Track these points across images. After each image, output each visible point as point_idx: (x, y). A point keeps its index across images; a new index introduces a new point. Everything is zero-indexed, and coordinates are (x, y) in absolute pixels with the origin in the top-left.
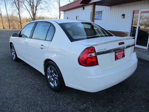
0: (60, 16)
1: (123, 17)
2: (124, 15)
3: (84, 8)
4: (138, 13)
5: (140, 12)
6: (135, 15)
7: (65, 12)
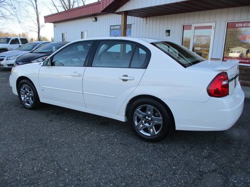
0: (39, 30)
1: (168, 34)
2: (168, 31)
3: (96, 19)
4: (191, 29)
5: (193, 28)
6: (185, 31)
7: (55, 24)
